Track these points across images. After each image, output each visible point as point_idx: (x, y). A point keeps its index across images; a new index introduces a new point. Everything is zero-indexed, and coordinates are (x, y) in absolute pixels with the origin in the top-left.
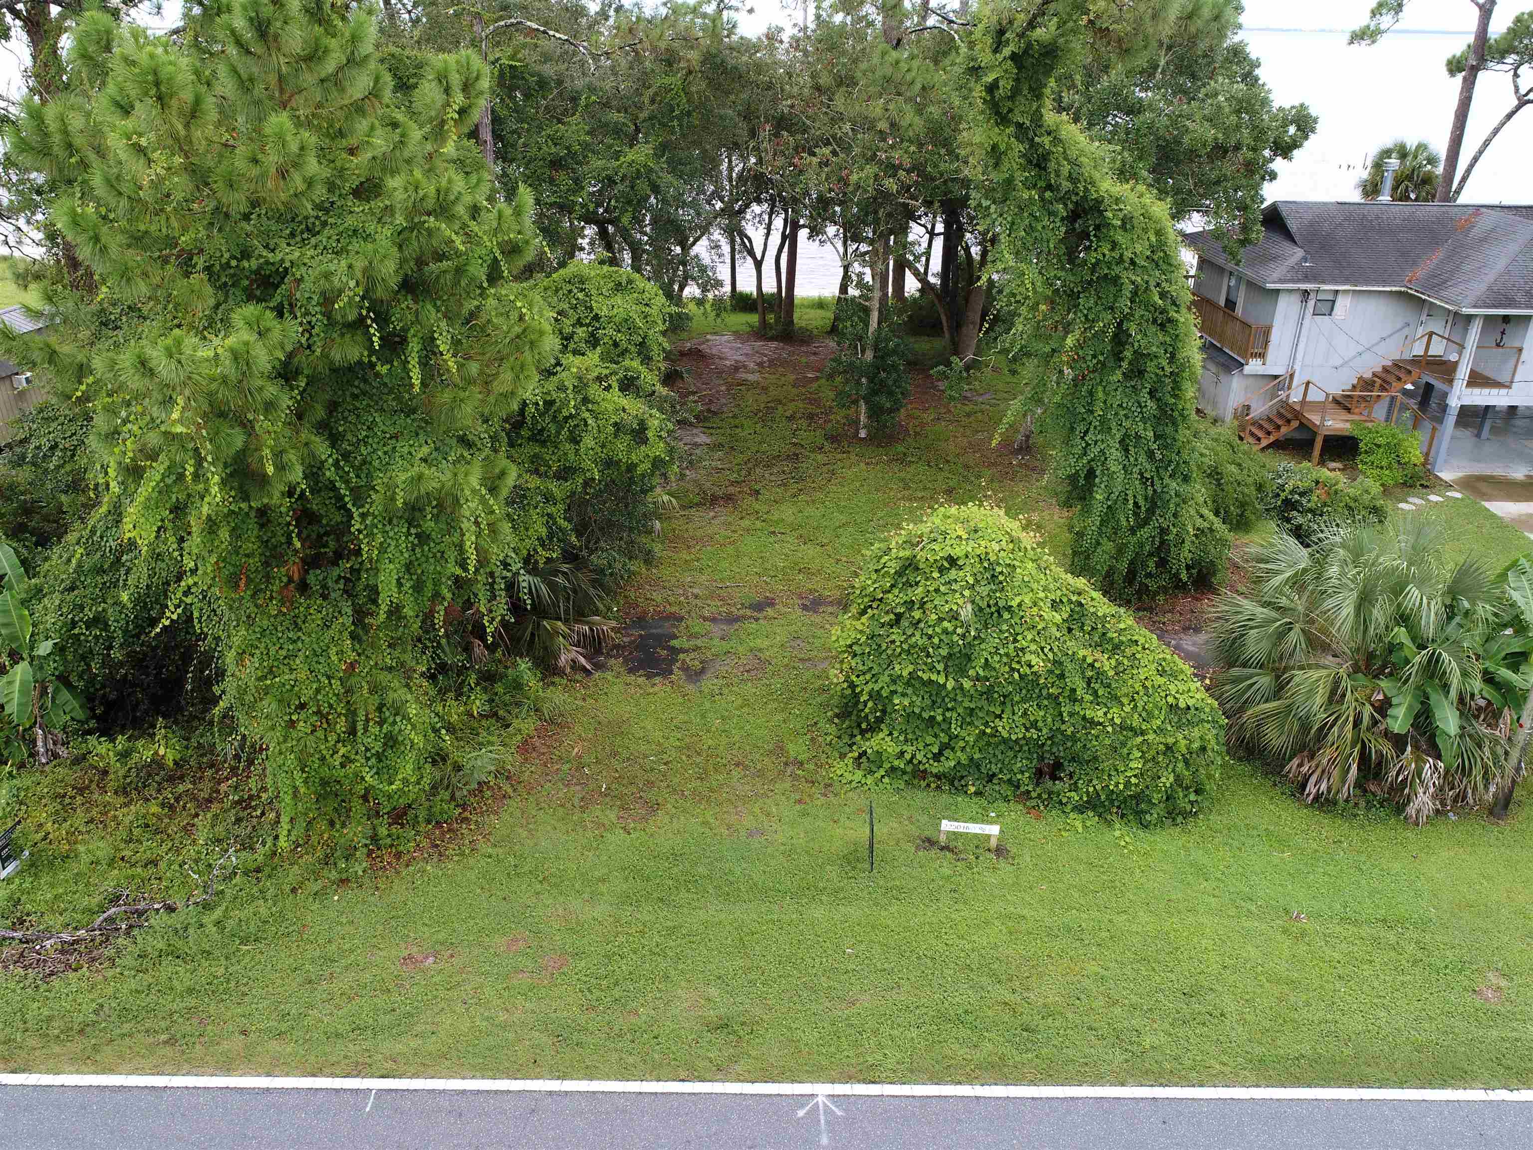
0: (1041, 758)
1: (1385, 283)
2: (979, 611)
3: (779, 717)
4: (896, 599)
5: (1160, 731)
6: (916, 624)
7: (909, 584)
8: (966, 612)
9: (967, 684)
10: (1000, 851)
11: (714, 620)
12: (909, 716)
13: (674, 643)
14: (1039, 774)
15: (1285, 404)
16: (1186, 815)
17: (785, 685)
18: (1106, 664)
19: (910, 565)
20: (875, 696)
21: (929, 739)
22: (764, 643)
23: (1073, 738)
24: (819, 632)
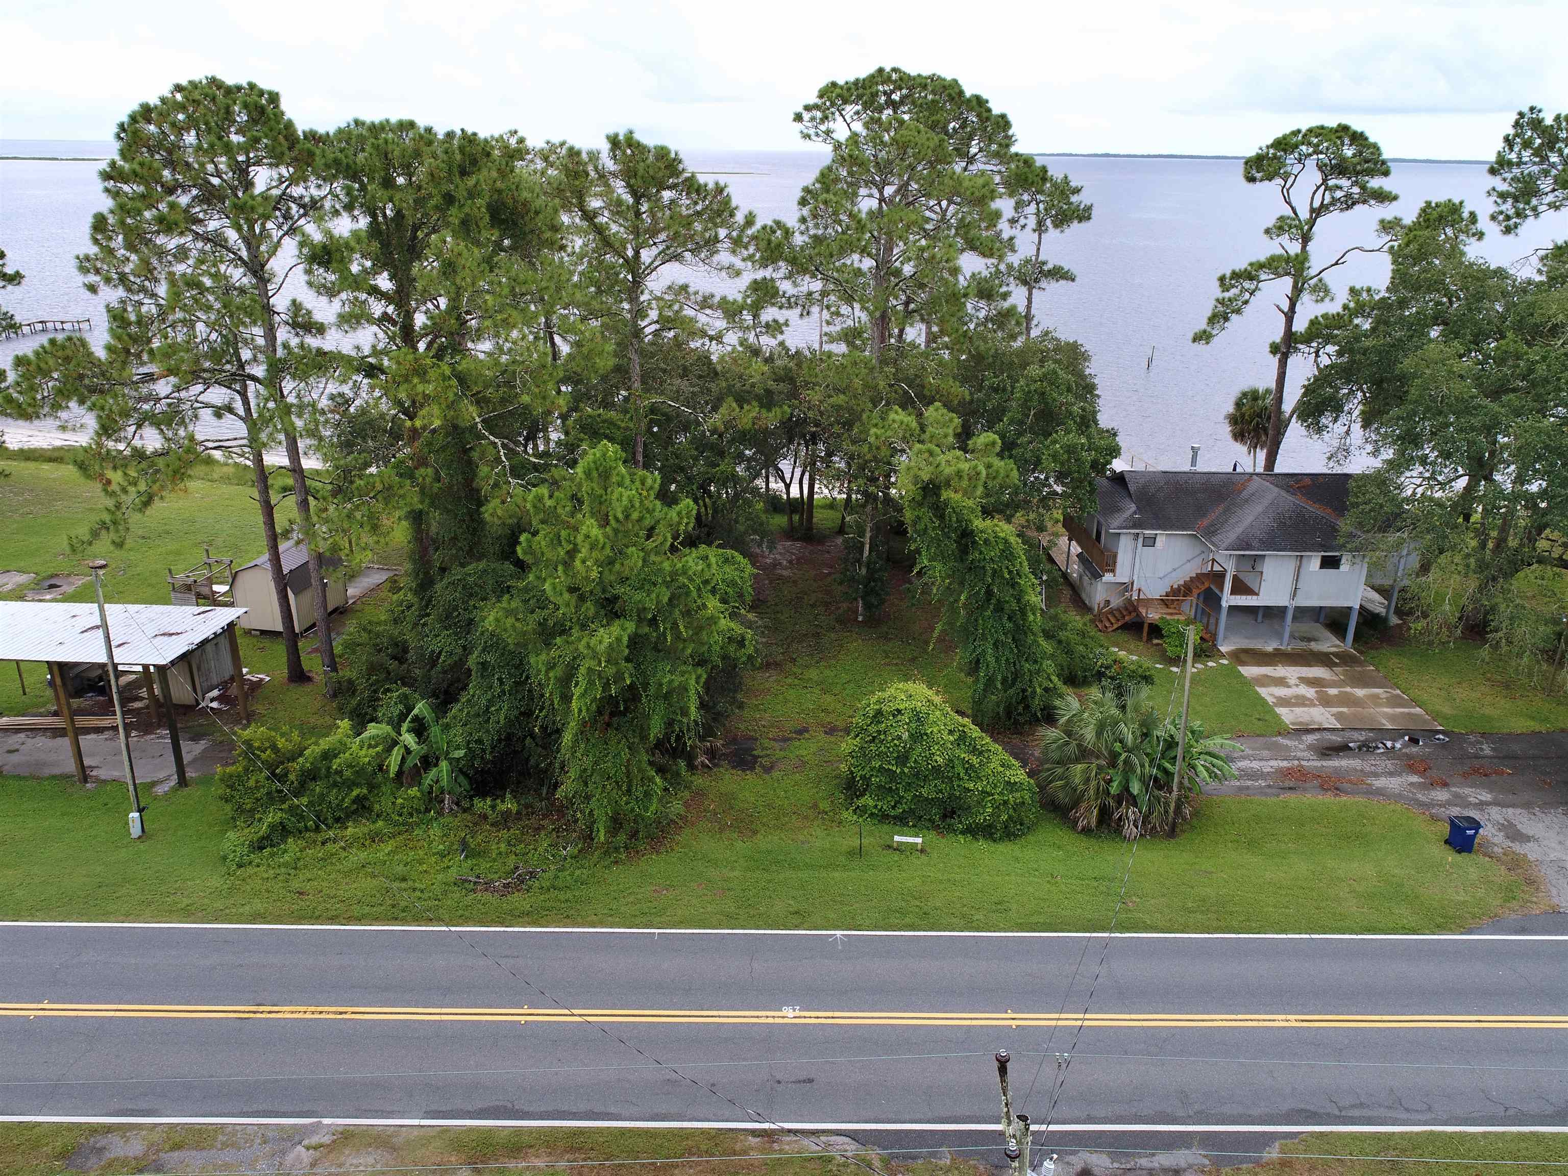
0: (945, 809)
1: (1184, 529)
2: (911, 736)
3: (815, 790)
4: (873, 729)
5: (1001, 793)
6: (882, 742)
7: (879, 722)
8: (905, 736)
9: (906, 770)
10: (922, 851)
11: (774, 740)
12: (880, 787)
13: (755, 753)
14: (944, 817)
15: (1129, 600)
16: (1016, 836)
17: (817, 775)
18: (975, 761)
19: (879, 713)
20: (863, 777)
21: (889, 799)
22: (805, 753)
23: (959, 798)
24: (835, 747)
